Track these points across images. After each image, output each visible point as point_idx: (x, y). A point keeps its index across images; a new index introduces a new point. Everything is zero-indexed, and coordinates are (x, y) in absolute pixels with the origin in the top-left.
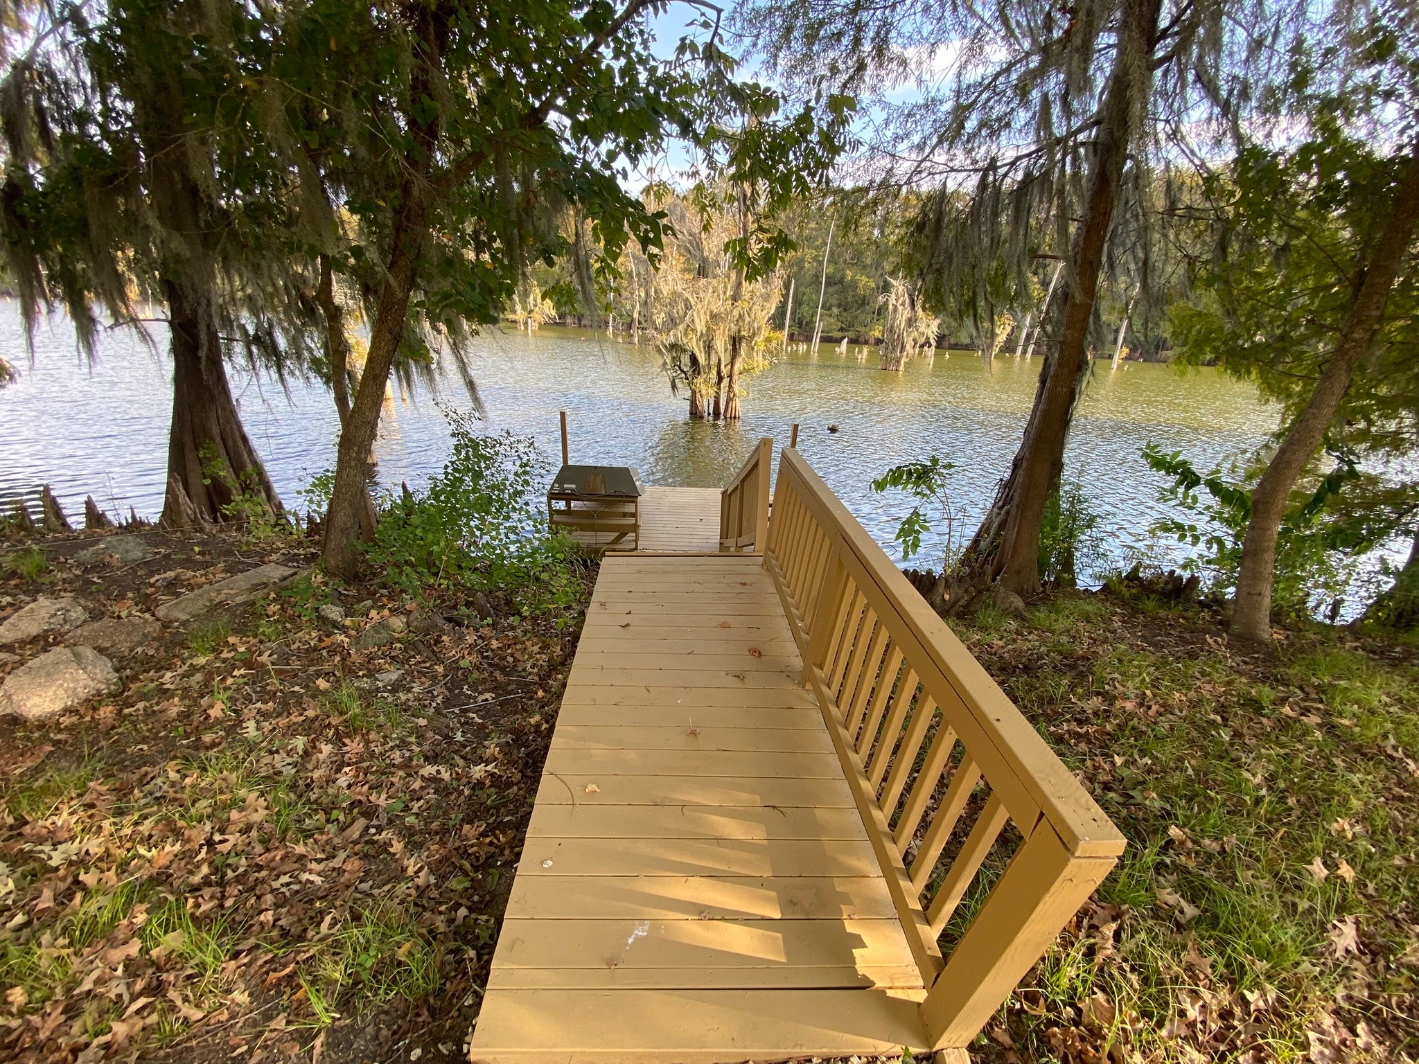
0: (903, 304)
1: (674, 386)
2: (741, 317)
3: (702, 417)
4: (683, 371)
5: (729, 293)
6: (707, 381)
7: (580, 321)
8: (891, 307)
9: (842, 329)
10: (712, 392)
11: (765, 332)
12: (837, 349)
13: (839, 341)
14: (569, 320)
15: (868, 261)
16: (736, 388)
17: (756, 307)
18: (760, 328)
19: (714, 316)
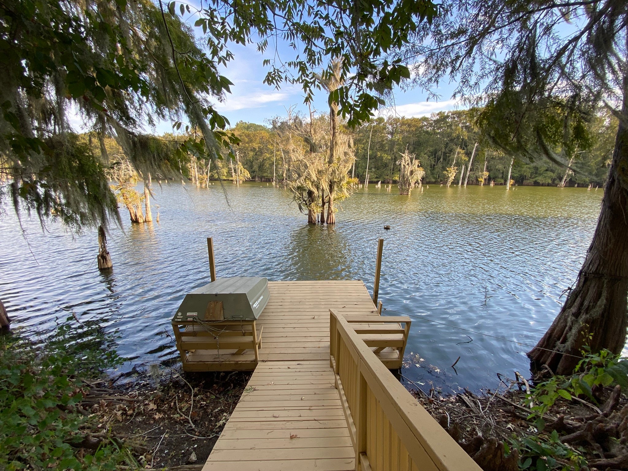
0: (408, 164)
1: (300, 208)
2: (334, 171)
3: (315, 224)
4: (304, 200)
5: (327, 160)
6: (317, 205)
7: (261, 179)
8: (402, 166)
9: (377, 178)
10: (320, 210)
11: (347, 179)
12: (376, 186)
13: (377, 183)
14: (257, 179)
15: (387, 148)
16: (332, 208)
17: (341, 166)
18: (344, 177)
19: (320, 172)
